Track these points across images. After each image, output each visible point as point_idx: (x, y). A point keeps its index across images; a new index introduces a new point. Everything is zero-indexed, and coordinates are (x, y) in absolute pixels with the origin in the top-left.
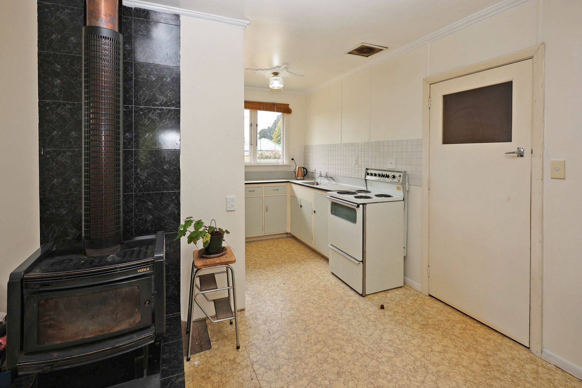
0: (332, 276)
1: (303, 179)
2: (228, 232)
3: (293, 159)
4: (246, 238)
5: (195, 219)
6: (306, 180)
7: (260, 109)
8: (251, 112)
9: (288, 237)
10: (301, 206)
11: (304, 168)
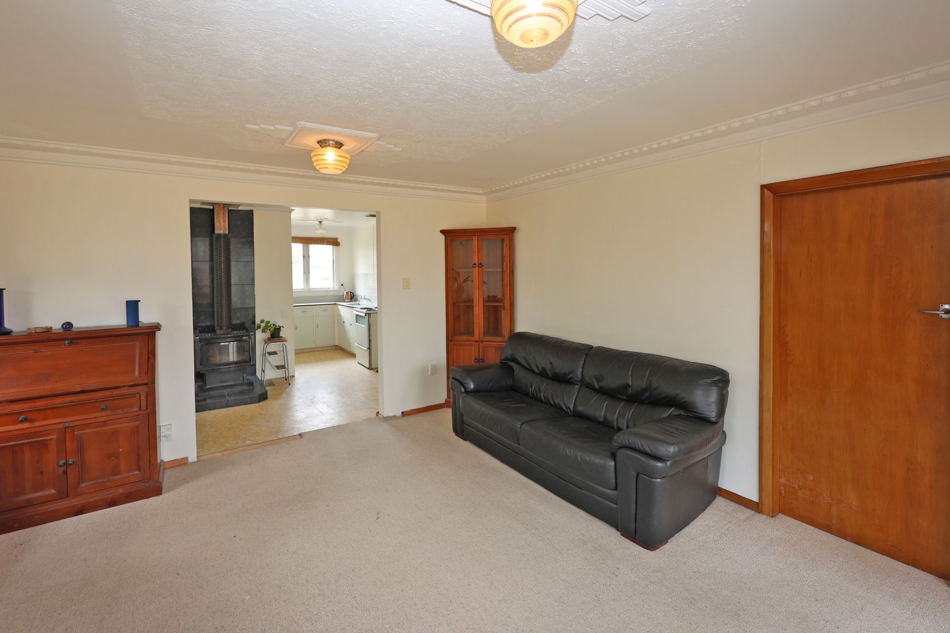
0: (359, 365)
1: (350, 302)
2: (283, 327)
3: (342, 285)
4: (295, 350)
5: (266, 320)
6: (353, 302)
7: (311, 244)
8: (303, 246)
9: (336, 349)
10: (344, 322)
11: (351, 292)
